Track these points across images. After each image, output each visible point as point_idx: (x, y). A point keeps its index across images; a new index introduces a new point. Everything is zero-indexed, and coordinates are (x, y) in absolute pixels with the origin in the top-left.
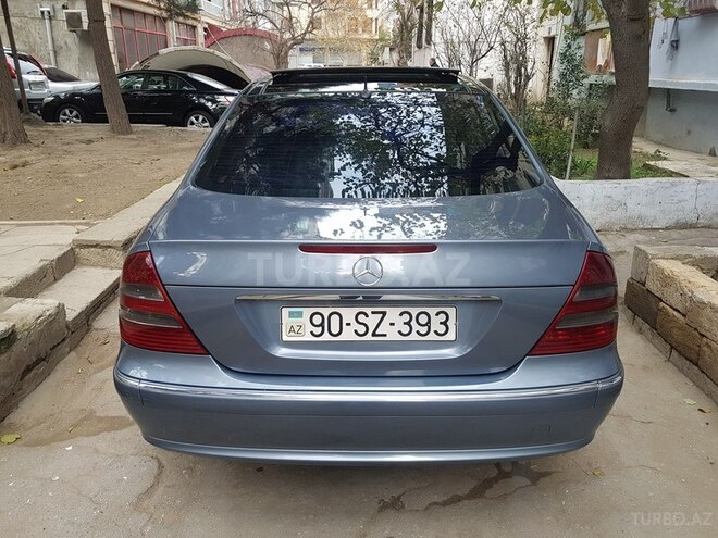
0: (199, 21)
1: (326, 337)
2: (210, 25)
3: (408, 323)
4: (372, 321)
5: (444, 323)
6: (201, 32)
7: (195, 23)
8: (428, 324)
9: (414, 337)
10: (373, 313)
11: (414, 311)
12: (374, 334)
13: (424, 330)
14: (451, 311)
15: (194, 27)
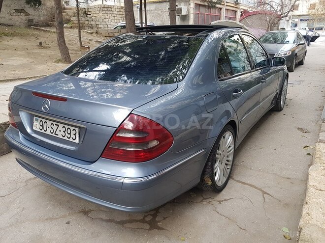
0: (239, 8)
1: (43, 131)
2: (244, 10)
3: (64, 132)
4: (55, 127)
5: (75, 134)
6: (239, 13)
7: (236, 9)
8: (70, 134)
9: (66, 138)
10: (56, 125)
11: (67, 127)
12: (55, 134)
13: (69, 136)
14: (77, 130)
15: (236, 11)
